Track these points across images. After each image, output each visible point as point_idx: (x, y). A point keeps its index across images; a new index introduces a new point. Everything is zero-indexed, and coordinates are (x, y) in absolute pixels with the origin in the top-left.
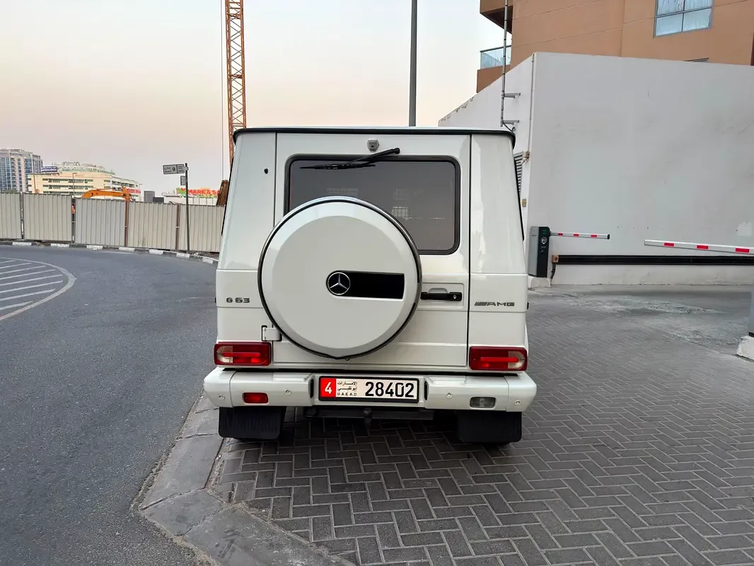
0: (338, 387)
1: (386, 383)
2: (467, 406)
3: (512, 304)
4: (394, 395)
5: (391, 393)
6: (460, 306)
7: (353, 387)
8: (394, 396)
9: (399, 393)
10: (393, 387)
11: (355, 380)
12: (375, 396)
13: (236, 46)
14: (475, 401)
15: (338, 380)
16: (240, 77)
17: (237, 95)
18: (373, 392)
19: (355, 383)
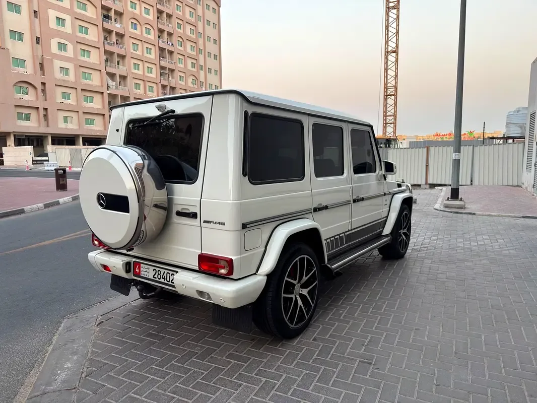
0: (142, 269)
1: (162, 271)
2: (197, 296)
3: (224, 224)
4: (166, 280)
5: (164, 279)
6: (196, 222)
7: (148, 271)
8: (166, 282)
9: (168, 280)
10: (165, 275)
11: (149, 266)
12: (157, 279)
13: (392, 30)
14: (201, 293)
15: (142, 265)
16: (394, 52)
17: (391, 65)
18: (156, 276)
19: (148, 268)
